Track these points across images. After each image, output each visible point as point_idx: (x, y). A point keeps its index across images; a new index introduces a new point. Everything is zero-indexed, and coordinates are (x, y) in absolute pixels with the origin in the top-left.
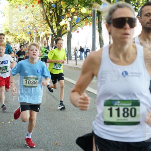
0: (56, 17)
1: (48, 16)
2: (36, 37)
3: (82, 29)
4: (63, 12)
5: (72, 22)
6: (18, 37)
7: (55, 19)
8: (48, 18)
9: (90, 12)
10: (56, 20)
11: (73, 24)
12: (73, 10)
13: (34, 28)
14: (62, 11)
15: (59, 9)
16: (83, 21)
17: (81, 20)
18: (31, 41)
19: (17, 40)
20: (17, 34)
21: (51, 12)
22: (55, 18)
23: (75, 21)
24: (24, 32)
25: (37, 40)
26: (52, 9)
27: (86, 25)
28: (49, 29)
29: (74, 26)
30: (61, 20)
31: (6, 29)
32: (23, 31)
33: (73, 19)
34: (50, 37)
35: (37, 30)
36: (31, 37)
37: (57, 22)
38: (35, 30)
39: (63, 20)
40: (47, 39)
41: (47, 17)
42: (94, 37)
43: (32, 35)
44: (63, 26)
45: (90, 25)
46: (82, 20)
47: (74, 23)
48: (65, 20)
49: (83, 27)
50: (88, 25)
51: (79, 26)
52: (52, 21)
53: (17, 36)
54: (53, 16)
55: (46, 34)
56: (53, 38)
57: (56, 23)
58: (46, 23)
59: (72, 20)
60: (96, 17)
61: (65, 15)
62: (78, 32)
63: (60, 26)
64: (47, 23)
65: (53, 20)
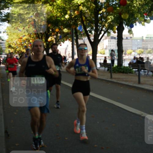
3: (64, 43)
4: (51, 32)
6: (18, 50)
8: (39, 35)
9: (69, 31)
11: (57, 40)
12: (57, 30)
14: (49, 30)
19: (17, 51)
20: (17, 48)
22: (44, 36)
27: (66, 40)
31: (9, 44)
32: (21, 45)
38: (30, 44)
39: (50, 37)
44: (50, 41)
45: (69, 40)
46: (64, 37)
48: (52, 37)
50: (68, 41)
51: (62, 41)
57: (45, 40)
59: (56, 37)
60: (74, 35)
61: (51, 34)
62: (61, 45)
63: (48, 41)
65: (43, 37)
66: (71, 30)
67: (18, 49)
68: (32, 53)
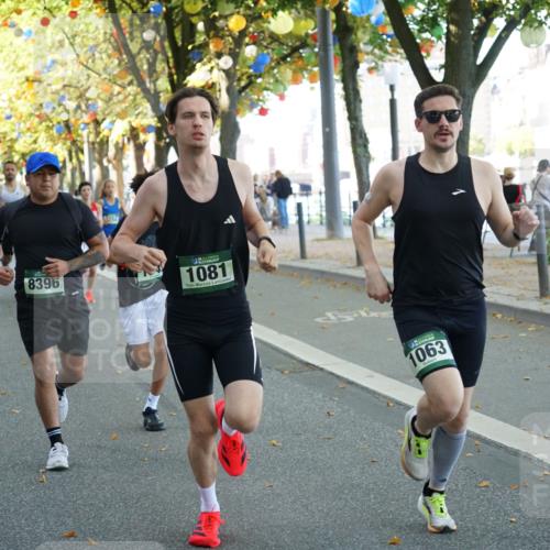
0: (170, 54)
1: (139, 53)
2: (93, 143)
3: (282, 97)
4: (200, 33)
5: (239, 74)
6: (20, 146)
7: (164, 65)
8: (137, 59)
9: (309, 27)
10: (169, 68)
11: (239, 80)
12: (236, 23)
13: (83, 107)
14: (193, 27)
15: (181, 21)
16: (282, 68)
17: (273, 64)
18: (74, 160)
19: (17, 158)
20: (14, 135)
21: (149, 35)
22: (167, 61)
23: (250, 67)
24: (44, 124)
25: (97, 155)
26: (152, 21)
27: (296, 81)
28: (146, 107)
29: (244, 88)
30: (190, 65)
32: (37, 120)
33: (240, 59)
34: (150, 140)
35: (95, 114)
36: (74, 142)
37: (175, 77)
38: (86, 113)
39: (198, 65)
40: (140, 148)
41: (132, 57)
42: (327, 130)
43: (74, 136)
45: (312, 80)
46: (278, 63)
47: (244, 78)
48: (208, 67)
49: (285, 89)
50: (306, 82)
51: (267, 89)
52: (155, 71)
53: (13, 141)
54: (156, 52)
55: (133, 129)
56: (162, 144)
57: (172, 82)
58: (130, 83)
59: (235, 64)
60: (334, 50)
61: (205, 45)
62: (263, 112)
64: (135, 82)
65: (159, 69)
66: (318, 19)
67: (21, 141)
68: (101, 163)
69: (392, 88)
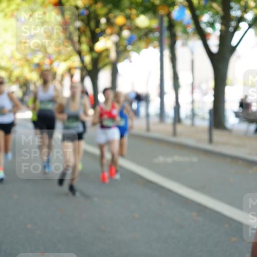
4: (103, 24)
27: (147, 47)
45: (155, 47)
61: (105, 30)
63: (97, 52)
69: (192, 53)
